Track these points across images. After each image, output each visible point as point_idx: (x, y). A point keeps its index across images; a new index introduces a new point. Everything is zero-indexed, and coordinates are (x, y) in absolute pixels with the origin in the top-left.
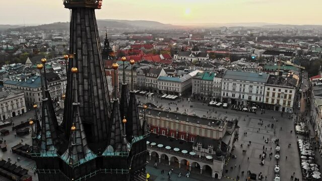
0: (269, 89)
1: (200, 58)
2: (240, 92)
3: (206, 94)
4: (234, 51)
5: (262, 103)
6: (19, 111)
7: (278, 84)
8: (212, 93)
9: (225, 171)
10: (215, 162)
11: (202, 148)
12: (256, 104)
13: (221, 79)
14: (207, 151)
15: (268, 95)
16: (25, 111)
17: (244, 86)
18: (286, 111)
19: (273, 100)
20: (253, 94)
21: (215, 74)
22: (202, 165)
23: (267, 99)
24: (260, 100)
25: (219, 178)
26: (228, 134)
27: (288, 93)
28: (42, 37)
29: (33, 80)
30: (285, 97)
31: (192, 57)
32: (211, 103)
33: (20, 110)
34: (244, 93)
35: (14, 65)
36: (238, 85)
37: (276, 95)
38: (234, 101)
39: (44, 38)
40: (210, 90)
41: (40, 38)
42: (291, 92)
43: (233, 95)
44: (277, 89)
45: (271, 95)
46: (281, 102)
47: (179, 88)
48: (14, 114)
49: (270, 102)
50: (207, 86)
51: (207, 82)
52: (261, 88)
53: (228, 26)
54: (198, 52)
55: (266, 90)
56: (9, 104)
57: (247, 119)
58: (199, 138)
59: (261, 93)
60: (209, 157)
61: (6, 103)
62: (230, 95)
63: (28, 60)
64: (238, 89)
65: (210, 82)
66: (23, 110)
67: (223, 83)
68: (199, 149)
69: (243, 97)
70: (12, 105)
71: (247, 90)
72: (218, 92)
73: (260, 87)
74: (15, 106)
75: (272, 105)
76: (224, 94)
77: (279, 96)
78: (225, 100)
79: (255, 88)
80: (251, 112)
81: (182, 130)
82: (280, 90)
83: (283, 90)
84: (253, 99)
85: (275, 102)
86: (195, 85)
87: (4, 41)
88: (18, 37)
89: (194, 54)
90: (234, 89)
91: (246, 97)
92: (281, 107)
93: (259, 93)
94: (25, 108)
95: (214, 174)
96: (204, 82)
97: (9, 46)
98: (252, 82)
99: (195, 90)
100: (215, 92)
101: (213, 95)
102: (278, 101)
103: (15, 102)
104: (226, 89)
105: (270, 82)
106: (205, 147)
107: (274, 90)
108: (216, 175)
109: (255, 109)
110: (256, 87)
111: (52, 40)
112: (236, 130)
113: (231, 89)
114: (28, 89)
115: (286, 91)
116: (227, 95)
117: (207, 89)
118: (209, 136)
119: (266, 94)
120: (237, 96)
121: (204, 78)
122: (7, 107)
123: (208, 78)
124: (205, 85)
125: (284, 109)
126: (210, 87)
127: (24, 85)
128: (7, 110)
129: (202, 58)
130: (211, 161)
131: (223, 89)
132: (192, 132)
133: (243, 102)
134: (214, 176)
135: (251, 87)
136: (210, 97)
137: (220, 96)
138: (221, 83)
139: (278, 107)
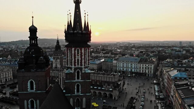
0: (140, 65)
1: (106, 55)
2: (126, 67)
3: (110, 69)
4: (124, 52)
5: (138, 73)
6: (9, 79)
7: (145, 62)
8: (112, 69)
9: (119, 97)
10: (114, 91)
11: (108, 86)
12: (135, 73)
13: (116, 61)
14: (110, 87)
15: (140, 67)
16: (12, 79)
17: (128, 64)
18: (150, 76)
19: (143, 71)
20: (133, 68)
21: (114, 59)
22: (108, 93)
23: (140, 70)
24: (136, 71)
25: (116, 99)
27: (150, 66)
28: (12, 48)
29: (16, 63)
30: (149, 69)
31: (102, 54)
33: (10, 78)
34: (128, 68)
35: (1, 58)
36: (125, 64)
37: (144, 68)
38: (123, 72)
39: (14, 48)
40: (111, 67)
41: (11, 48)
42: (151, 66)
43: (123, 69)
44: (144, 65)
45: (141, 68)
46: (147, 72)
47: (95, 67)
48: (6, 80)
49: (141, 72)
50: (110, 65)
51: (110, 63)
52: (137, 65)
53: (121, 42)
54: (105, 52)
56: (4, 74)
57: (130, 79)
58: (106, 82)
59: (137, 67)
60: (111, 89)
61: (3, 73)
62: (122, 69)
63: (9, 57)
64: (125, 66)
65: (111, 63)
66: (11, 78)
67: (118, 63)
68: (106, 86)
69: (128, 70)
70: (6, 75)
71: (130, 66)
72: (116, 68)
73: (136, 64)
74: (7, 76)
75: (143, 73)
76: (118, 69)
77: (145, 69)
78: (120, 72)
79: (133, 65)
80: (132, 77)
81: (98, 79)
82: (146, 65)
83: (147, 65)
84: (133, 70)
85: (144, 72)
86: (104, 65)
89: (102, 53)
90: (123, 66)
91: (130, 70)
92: (147, 74)
93: (136, 67)
94: (12, 77)
95: (114, 97)
96: (108, 63)
98: (132, 62)
99: (104, 67)
100: (114, 68)
101: (113, 70)
102: (145, 71)
103: (7, 73)
105: (141, 62)
107: (143, 65)
108: (115, 98)
109: (134, 76)
111: (20, 49)
112: (124, 80)
113: (121, 66)
114: (14, 67)
115: (149, 66)
116: (120, 69)
117: (110, 67)
118: (110, 81)
119: (139, 68)
120: (125, 69)
121: (108, 61)
122: (3, 76)
123: (111, 61)
125: (148, 75)
126: (111, 65)
127: (11, 65)
128: (3, 77)
129: (107, 55)
130: (112, 91)
131: (118, 66)
132: (103, 80)
133: (128, 72)
134: (113, 98)
135: (132, 64)
136: (112, 71)
137: (117, 70)
138: (117, 63)
139: (145, 74)
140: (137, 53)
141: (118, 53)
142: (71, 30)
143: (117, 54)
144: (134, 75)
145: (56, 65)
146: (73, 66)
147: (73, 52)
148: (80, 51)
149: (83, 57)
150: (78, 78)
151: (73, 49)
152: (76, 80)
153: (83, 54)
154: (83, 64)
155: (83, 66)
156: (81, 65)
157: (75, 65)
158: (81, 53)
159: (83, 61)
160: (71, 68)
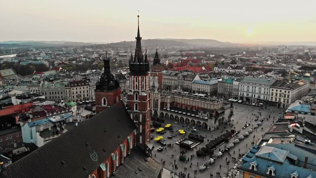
0: (273, 90)
1: (237, 70)
2: (252, 92)
3: (228, 94)
4: (273, 66)
5: (268, 101)
7: (280, 86)
10: (209, 121)
12: (263, 101)
13: (238, 82)
14: (206, 115)
15: (272, 94)
17: (255, 88)
18: (285, 107)
19: (276, 99)
20: (261, 94)
21: (236, 79)
23: (272, 98)
24: (267, 98)
25: (211, 130)
26: (222, 109)
27: (287, 93)
30: (285, 96)
31: (229, 69)
32: (230, 100)
34: (255, 93)
35: (94, 70)
36: (251, 87)
37: (278, 95)
38: (248, 99)
39: (112, 54)
40: (231, 91)
41: (109, 54)
42: (289, 92)
43: (248, 95)
44: (279, 90)
45: (274, 95)
46: (282, 100)
47: (208, 89)
49: (274, 100)
50: (228, 88)
51: (229, 85)
52: (268, 89)
53: (287, 45)
54: (236, 65)
55: (271, 91)
58: (203, 109)
60: (206, 118)
62: (245, 95)
64: (250, 90)
65: (231, 85)
67: (240, 86)
68: (202, 114)
69: (255, 96)
71: (257, 91)
72: (237, 92)
73: (266, 89)
75: (275, 103)
76: (241, 94)
77: (280, 96)
78: (242, 98)
79: (263, 89)
80: (258, 106)
81: (194, 105)
82: (281, 91)
83: (283, 91)
84: (262, 98)
85: (278, 100)
86: (220, 87)
87: (82, 55)
88: (93, 53)
89: (231, 67)
90: (248, 90)
91: (257, 96)
92: (282, 104)
93: (266, 93)
95: (208, 128)
96: (226, 84)
97: (87, 59)
98: (260, 85)
99: (220, 91)
100: (235, 92)
101: (233, 94)
102: (280, 99)
104: (242, 90)
105: (274, 85)
106: (205, 113)
107: (277, 91)
108: (210, 128)
110: (264, 88)
111: (119, 56)
112: (232, 109)
113: (245, 90)
115: (285, 92)
116: (243, 95)
117: (228, 90)
118: (208, 108)
119: (271, 94)
120: (250, 95)
121: (227, 82)
123: (230, 82)
124: (227, 87)
125: (284, 105)
126: (231, 88)
130: (207, 120)
131: (240, 89)
132: (200, 106)
133: (254, 100)
135: (260, 88)
136: (230, 95)
137: (238, 95)
138: (239, 85)
139: (279, 104)
144: (261, 104)
145: (154, 83)
146: (133, 90)
147: (133, 79)
149: (140, 83)
150: (137, 99)
151: (133, 77)
152: (135, 101)
155: (140, 91)
156: (139, 89)
157: (134, 89)
158: (139, 80)
159: (140, 86)
160: (131, 91)
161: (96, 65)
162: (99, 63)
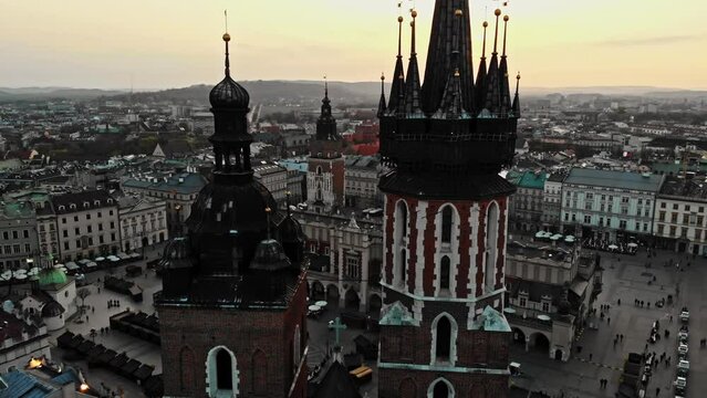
0: (664, 205)
2: (601, 213)
3: (529, 217)
4: (583, 138)
5: (650, 236)
6: (154, 237)
7: (685, 194)
8: (539, 216)
10: (556, 326)
11: (530, 299)
12: (637, 237)
13: (560, 185)
14: (540, 306)
15: (663, 215)
16: (166, 238)
17: (611, 198)
18: (701, 253)
19: (673, 230)
20: (630, 217)
21: (548, 176)
22: (528, 332)
23: (661, 228)
24: (645, 228)
25: (564, 359)
26: (580, 278)
28: (170, 114)
29: (181, 180)
30: (700, 223)
32: (539, 235)
33: (158, 233)
34: (610, 214)
35: (131, 157)
36: (597, 199)
37: (680, 219)
38: (587, 231)
39: (175, 113)
40: (536, 208)
41: (167, 115)
43: (587, 219)
44: (682, 206)
45: (668, 218)
46: (691, 234)
48: (145, 241)
49: (666, 233)
50: (529, 199)
51: (530, 192)
52: (648, 203)
53: (566, 94)
55: (659, 208)
56: (139, 220)
57: (618, 265)
59: (647, 214)
60: (543, 317)
61: (134, 219)
62: (580, 217)
63: (158, 150)
64: (596, 206)
65: (537, 192)
66: (162, 235)
67: (565, 194)
68: (523, 303)
69: (608, 223)
70: (144, 224)
71: (617, 208)
72: (555, 213)
73: (644, 202)
74: (149, 226)
75: (671, 241)
76: (567, 218)
77: (686, 221)
78: (570, 230)
79: (633, 203)
80: (626, 253)
82: (687, 208)
83: (695, 208)
84: (631, 227)
85: (678, 233)
87: (96, 118)
88: (125, 112)
90: (588, 207)
91: (615, 223)
92: (691, 245)
93: (643, 214)
94: (166, 231)
95: (553, 351)
96: (523, 191)
97: (110, 127)
98: (626, 191)
100: (549, 213)
101: (542, 218)
102: (684, 231)
103: (148, 218)
104: (571, 206)
105: (666, 191)
106: (534, 298)
107: (676, 207)
108: (559, 354)
109: (634, 248)
110: (636, 201)
112: (598, 274)
113: (581, 205)
114: (172, 197)
115: (701, 210)
116: (574, 219)
117: (529, 207)
118: (542, 278)
119: (657, 216)
120: (595, 220)
121: (525, 183)
122: (134, 226)
123: (533, 183)
124: (526, 197)
125: (696, 248)
126: (537, 201)
127: (164, 188)
128: (135, 232)
130: (548, 325)
131: (564, 205)
133: (607, 234)
134: (553, 355)
135: (625, 201)
136: (537, 223)
137: (559, 222)
138: (560, 193)
139: (684, 243)
140: (637, 144)
141: (557, 141)
142: (416, 104)
143: (556, 148)
144: (634, 245)
145: (320, 192)
146: (419, 296)
147: (421, 225)
148: (457, 219)
149: (473, 251)
150: (443, 353)
151: (422, 207)
152: (433, 364)
153: (474, 237)
154: (472, 286)
155: (472, 299)
156: (462, 292)
157: (429, 290)
158: (466, 229)
159: (473, 271)
160: (409, 303)
161: (135, 142)
162: (143, 136)
